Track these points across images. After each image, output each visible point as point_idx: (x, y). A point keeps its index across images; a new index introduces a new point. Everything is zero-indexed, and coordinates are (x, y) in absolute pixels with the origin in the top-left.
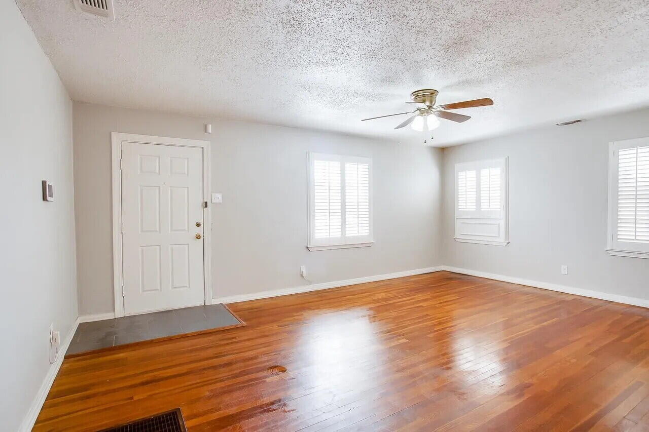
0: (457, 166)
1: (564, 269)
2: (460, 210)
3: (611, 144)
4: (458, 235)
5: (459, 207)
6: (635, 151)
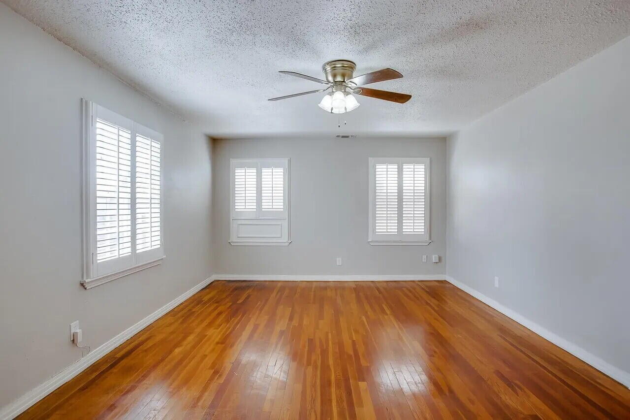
0: (233, 162)
1: (339, 261)
2: (236, 210)
3: (370, 159)
4: (234, 239)
5: (236, 207)
6: (385, 167)
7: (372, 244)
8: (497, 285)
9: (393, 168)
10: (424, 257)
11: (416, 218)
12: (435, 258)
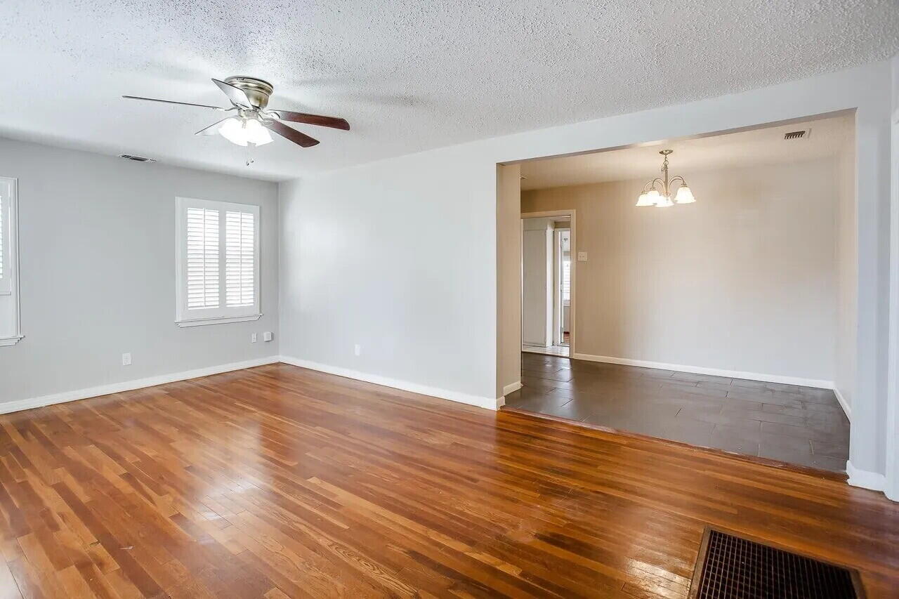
3: (178, 200)
6: (202, 212)
7: (183, 325)
8: (357, 353)
9: (213, 215)
10: (254, 336)
11: (245, 285)
12: (266, 336)
